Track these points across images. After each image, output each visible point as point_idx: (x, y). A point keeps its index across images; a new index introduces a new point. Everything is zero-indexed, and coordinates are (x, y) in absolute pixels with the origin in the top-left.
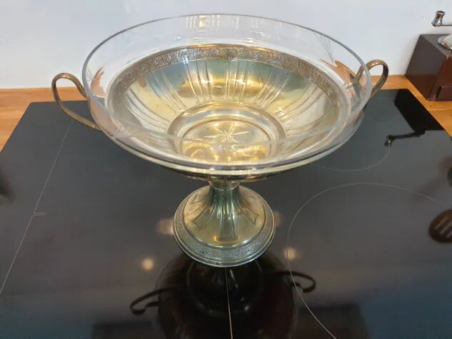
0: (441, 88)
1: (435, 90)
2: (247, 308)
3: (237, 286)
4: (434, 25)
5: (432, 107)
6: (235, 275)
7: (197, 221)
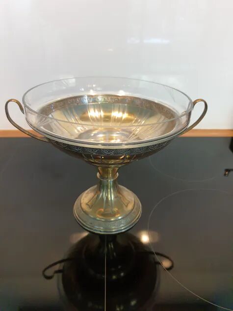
2: (122, 274)
3: (115, 254)
7: (89, 204)
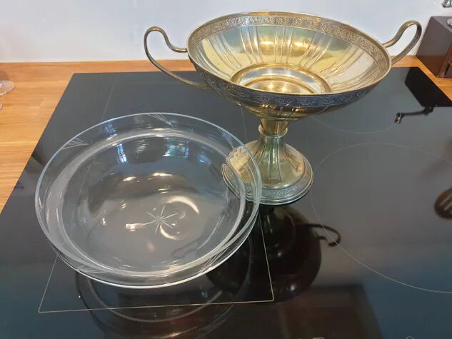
0: (449, 65)
1: (444, 68)
2: (279, 254)
3: (271, 231)
4: (444, 6)
5: (440, 83)
6: (270, 220)
